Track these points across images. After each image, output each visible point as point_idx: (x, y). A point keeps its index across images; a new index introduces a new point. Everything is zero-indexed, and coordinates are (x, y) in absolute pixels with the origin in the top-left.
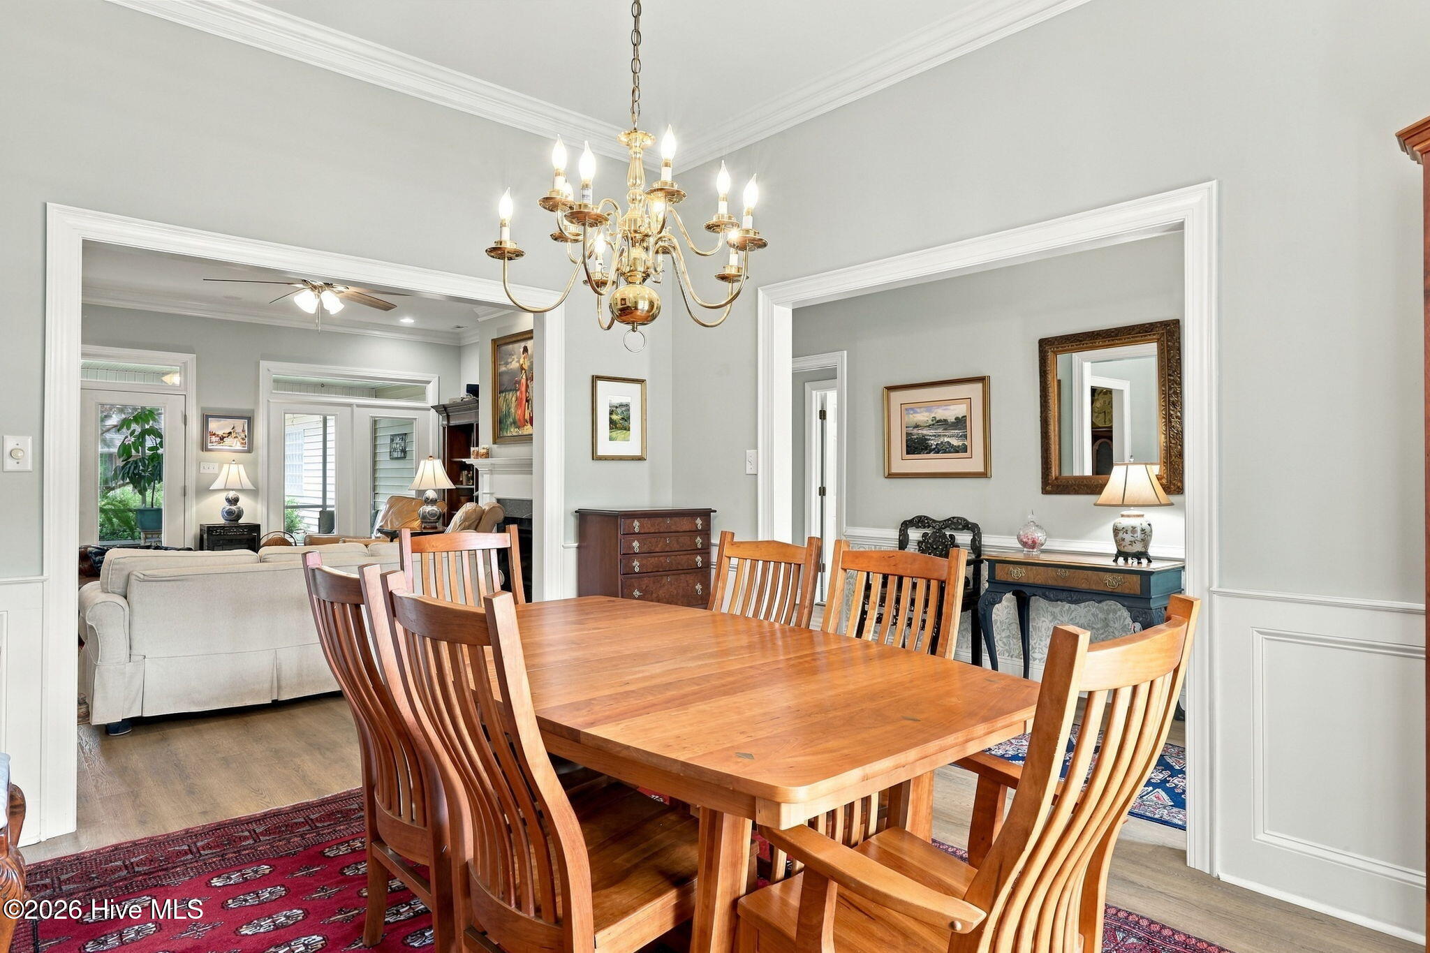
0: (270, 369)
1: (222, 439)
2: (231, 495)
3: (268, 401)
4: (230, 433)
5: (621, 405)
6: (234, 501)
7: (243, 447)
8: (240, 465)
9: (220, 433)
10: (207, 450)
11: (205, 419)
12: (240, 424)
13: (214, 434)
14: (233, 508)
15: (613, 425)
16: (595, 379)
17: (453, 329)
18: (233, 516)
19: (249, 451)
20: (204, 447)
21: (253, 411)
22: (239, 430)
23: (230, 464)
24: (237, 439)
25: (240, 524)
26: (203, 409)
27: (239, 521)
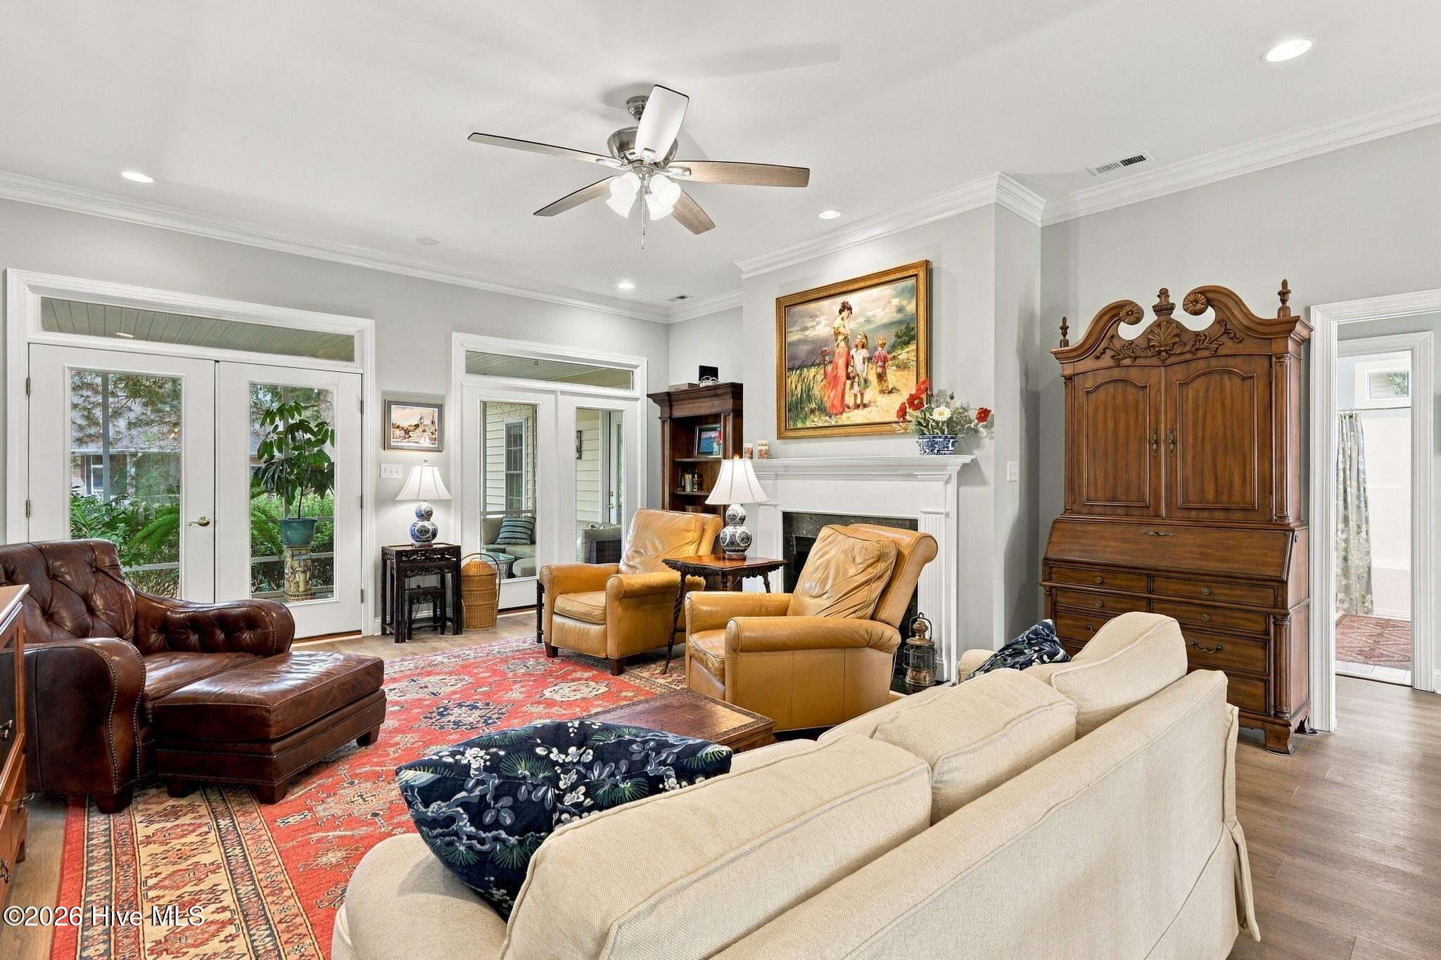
0: (462, 343)
1: (407, 432)
2: (424, 506)
3: (462, 384)
4: (417, 426)
6: (427, 516)
7: (432, 444)
8: (434, 468)
9: (405, 425)
10: (391, 448)
11: (387, 406)
12: (429, 414)
13: (398, 427)
14: (426, 523)
17: (672, 300)
18: (425, 535)
19: (439, 450)
20: (386, 445)
21: (443, 398)
22: (427, 422)
23: (421, 467)
24: (425, 433)
25: (434, 546)
26: (384, 393)
27: (433, 542)
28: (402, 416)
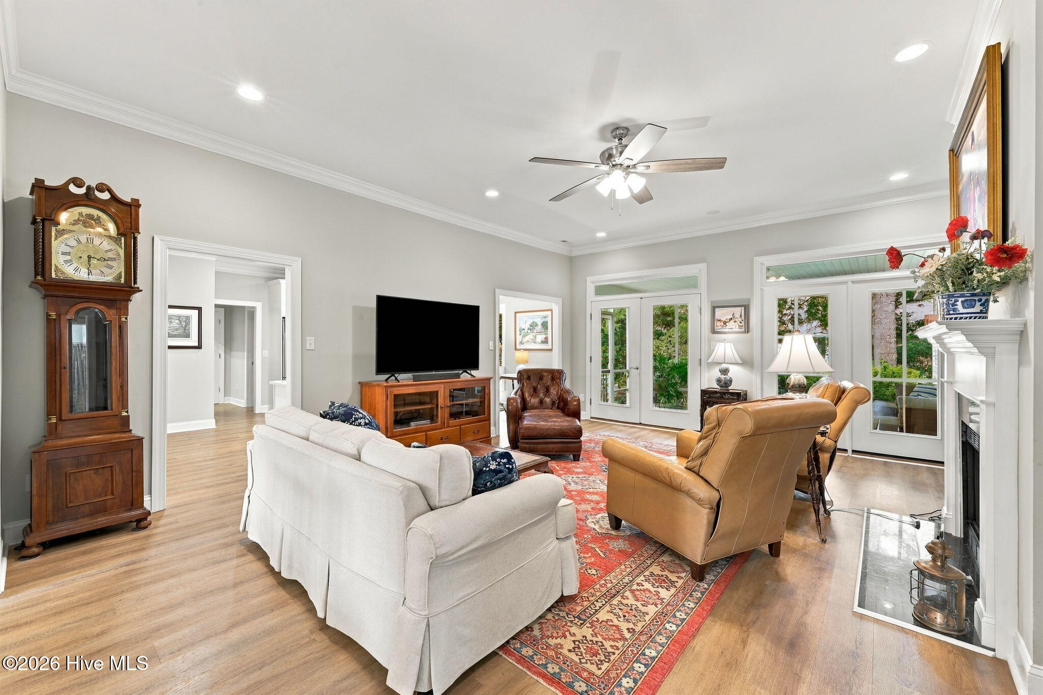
0: (763, 263)
1: (725, 323)
2: (725, 366)
3: (762, 289)
4: (731, 319)
6: (725, 372)
7: (742, 329)
9: (724, 319)
10: (716, 333)
11: (714, 309)
12: (738, 311)
13: (720, 320)
14: (725, 377)
18: (724, 384)
19: (746, 332)
20: (714, 332)
21: (749, 300)
22: (737, 315)
23: (723, 344)
24: (736, 323)
25: (730, 391)
26: (712, 301)
27: (730, 388)
28: (719, 313)
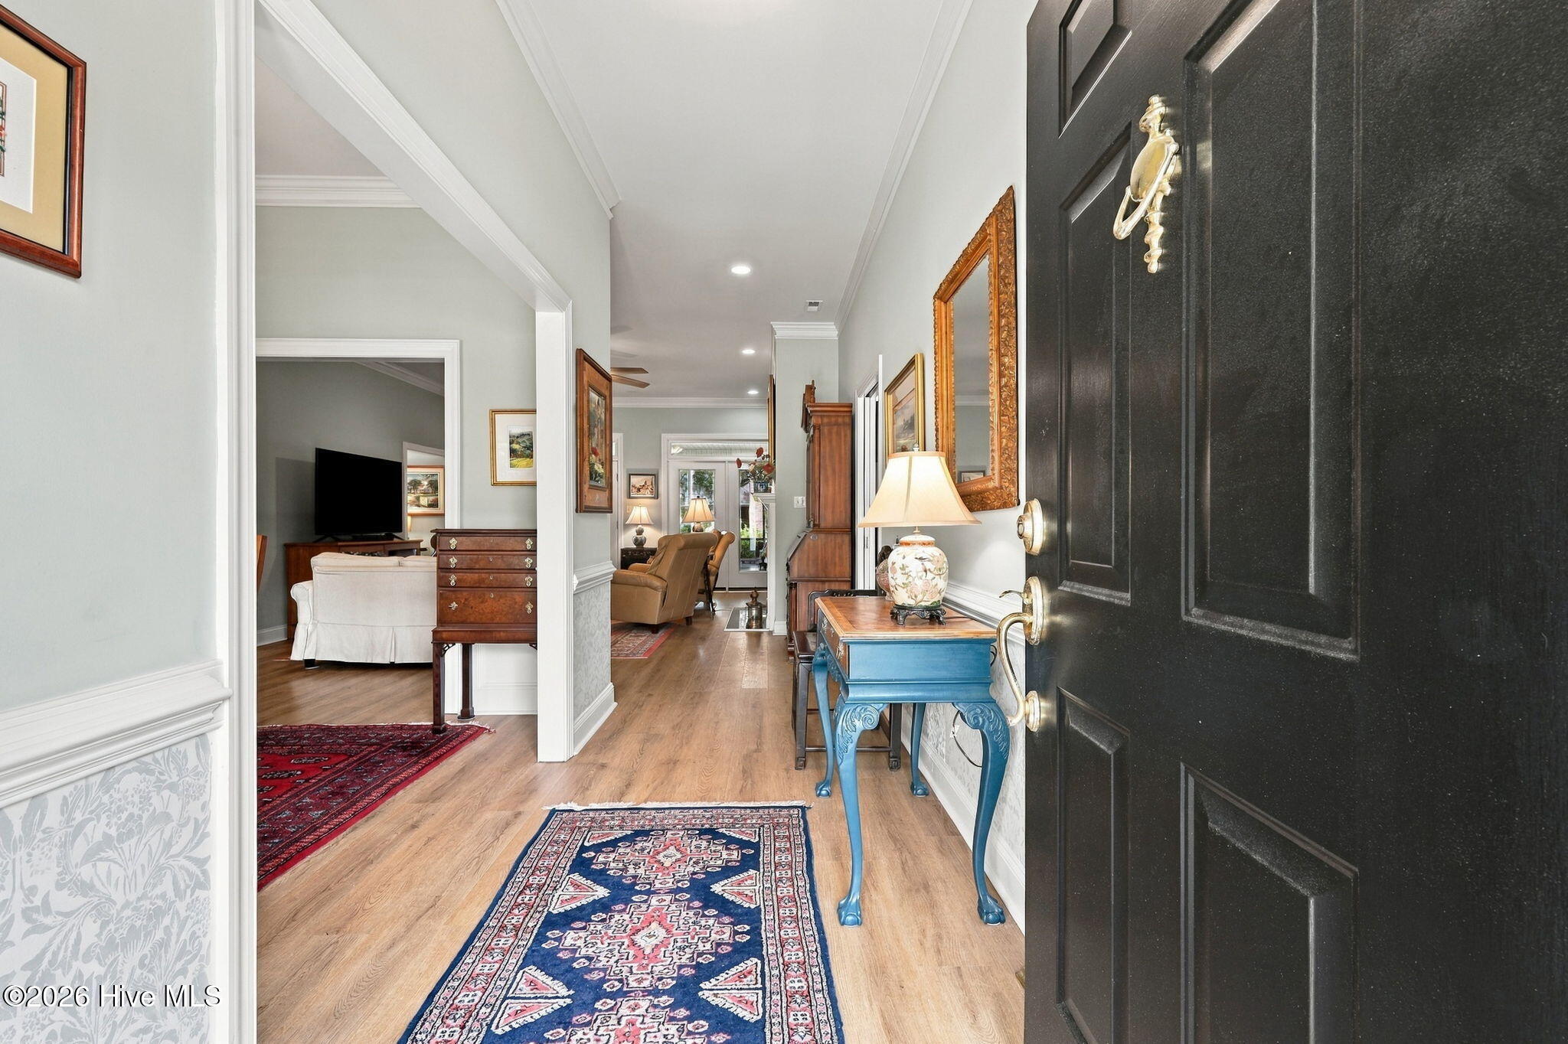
0: (669, 440)
1: (639, 490)
2: (640, 528)
3: (669, 462)
4: (644, 486)
5: (523, 435)
6: (640, 532)
7: (650, 495)
8: (648, 508)
9: (638, 486)
10: (631, 497)
11: (629, 476)
12: (650, 479)
13: (634, 487)
14: (640, 537)
15: (513, 453)
16: (495, 412)
18: (639, 543)
19: (654, 497)
21: (658, 469)
22: (649, 483)
23: (638, 508)
24: (648, 490)
25: (645, 550)
26: (627, 469)
27: (644, 547)
28: (635, 480)
